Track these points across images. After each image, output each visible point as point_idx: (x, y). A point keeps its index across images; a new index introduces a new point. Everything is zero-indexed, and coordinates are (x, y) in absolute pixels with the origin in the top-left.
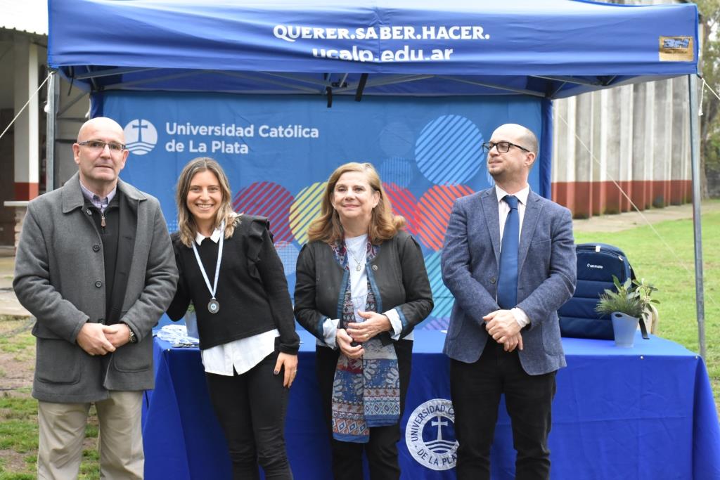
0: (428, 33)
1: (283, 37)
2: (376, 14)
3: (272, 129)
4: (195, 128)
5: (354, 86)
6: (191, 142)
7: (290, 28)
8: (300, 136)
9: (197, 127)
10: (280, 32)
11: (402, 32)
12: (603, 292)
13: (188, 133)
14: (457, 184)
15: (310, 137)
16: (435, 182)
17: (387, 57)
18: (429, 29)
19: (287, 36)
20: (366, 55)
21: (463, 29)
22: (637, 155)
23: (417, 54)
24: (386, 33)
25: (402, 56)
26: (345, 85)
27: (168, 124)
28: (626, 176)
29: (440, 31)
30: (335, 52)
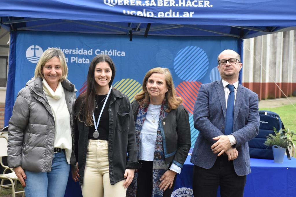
0: (182, 4)
1: (109, 4)
3: (102, 51)
4: (63, 50)
5: (143, 30)
8: (116, 55)
9: (64, 50)
10: (107, 2)
11: (169, 3)
12: (268, 135)
14: (195, 81)
15: (121, 56)
16: (184, 79)
17: (161, 15)
18: (182, 1)
19: (111, 3)
20: (150, 14)
21: (199, 1)
22: (285, 70)
23: (176, 14)
24: (160, 3)
25: (168, 15)
26: (139, 30)
28: (279, 80)
29: (188, 3)
30: (134, 12)
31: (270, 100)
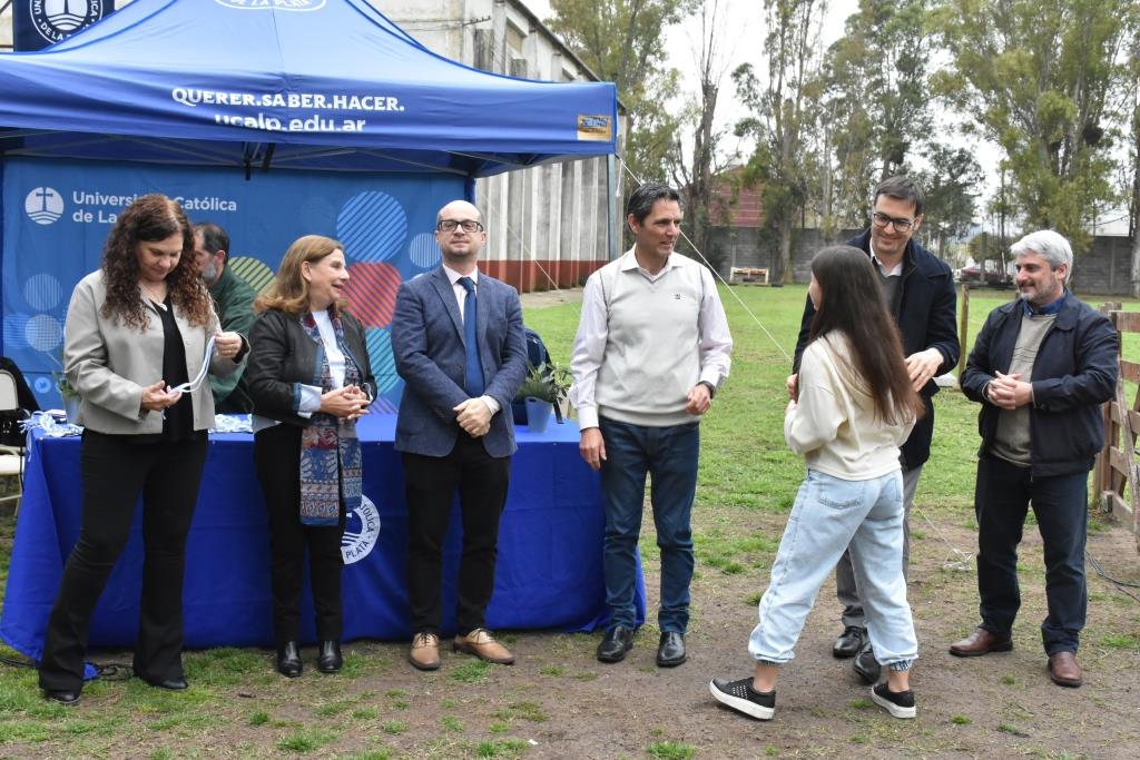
0: (339, 103)
1: (183, 101)
2: (284, 81)
3: (187, 201)
4: (104, 198)
5: (263, 157)
6: (100, 213)
7: (191, 92)
8: (217, 209)
9: (107, 197)
10: (180, 95)
11: (312, 101)
13: (97, 203)
14: (379, 261)
15: (228, 210)
16: (357, 259)
17: (295, 126)
18: (340, 99)
19: (187, 99)
20: (273, 124)
21: (377, 99)
22: (565, 237)
23: (327, 124)
24: (294, 101)
25: (311, 125)
26: (258, 156)
27: (75, 194)
28: (555, 256)
29: (352, 101)
30: (239, 119)
31: (540, 294)
